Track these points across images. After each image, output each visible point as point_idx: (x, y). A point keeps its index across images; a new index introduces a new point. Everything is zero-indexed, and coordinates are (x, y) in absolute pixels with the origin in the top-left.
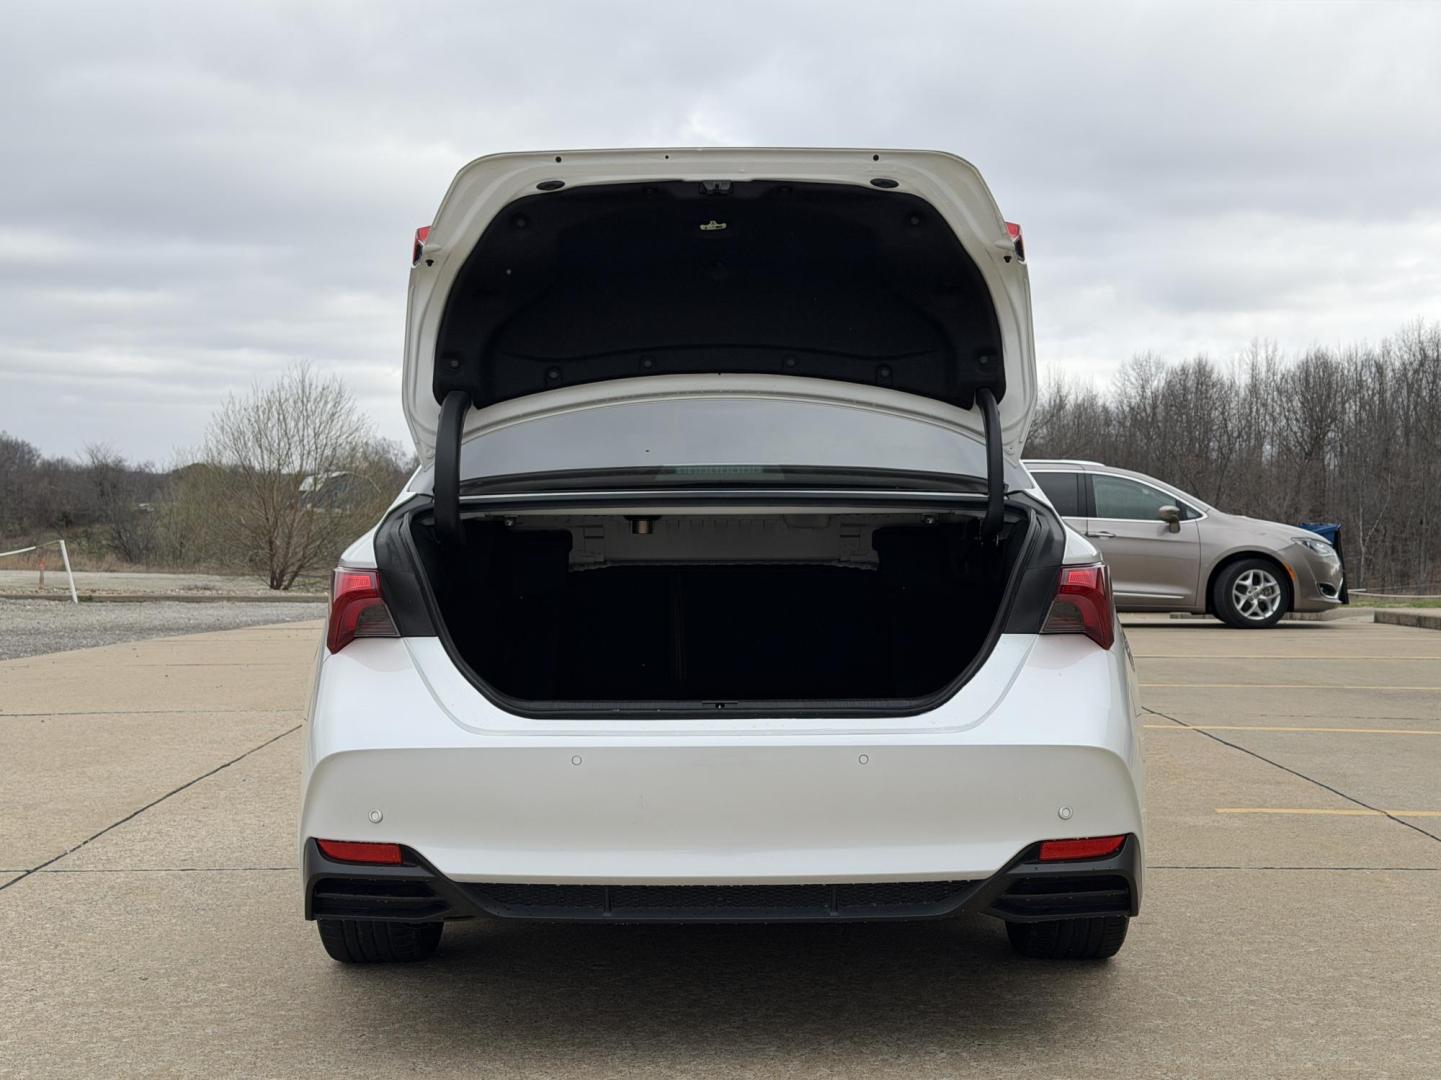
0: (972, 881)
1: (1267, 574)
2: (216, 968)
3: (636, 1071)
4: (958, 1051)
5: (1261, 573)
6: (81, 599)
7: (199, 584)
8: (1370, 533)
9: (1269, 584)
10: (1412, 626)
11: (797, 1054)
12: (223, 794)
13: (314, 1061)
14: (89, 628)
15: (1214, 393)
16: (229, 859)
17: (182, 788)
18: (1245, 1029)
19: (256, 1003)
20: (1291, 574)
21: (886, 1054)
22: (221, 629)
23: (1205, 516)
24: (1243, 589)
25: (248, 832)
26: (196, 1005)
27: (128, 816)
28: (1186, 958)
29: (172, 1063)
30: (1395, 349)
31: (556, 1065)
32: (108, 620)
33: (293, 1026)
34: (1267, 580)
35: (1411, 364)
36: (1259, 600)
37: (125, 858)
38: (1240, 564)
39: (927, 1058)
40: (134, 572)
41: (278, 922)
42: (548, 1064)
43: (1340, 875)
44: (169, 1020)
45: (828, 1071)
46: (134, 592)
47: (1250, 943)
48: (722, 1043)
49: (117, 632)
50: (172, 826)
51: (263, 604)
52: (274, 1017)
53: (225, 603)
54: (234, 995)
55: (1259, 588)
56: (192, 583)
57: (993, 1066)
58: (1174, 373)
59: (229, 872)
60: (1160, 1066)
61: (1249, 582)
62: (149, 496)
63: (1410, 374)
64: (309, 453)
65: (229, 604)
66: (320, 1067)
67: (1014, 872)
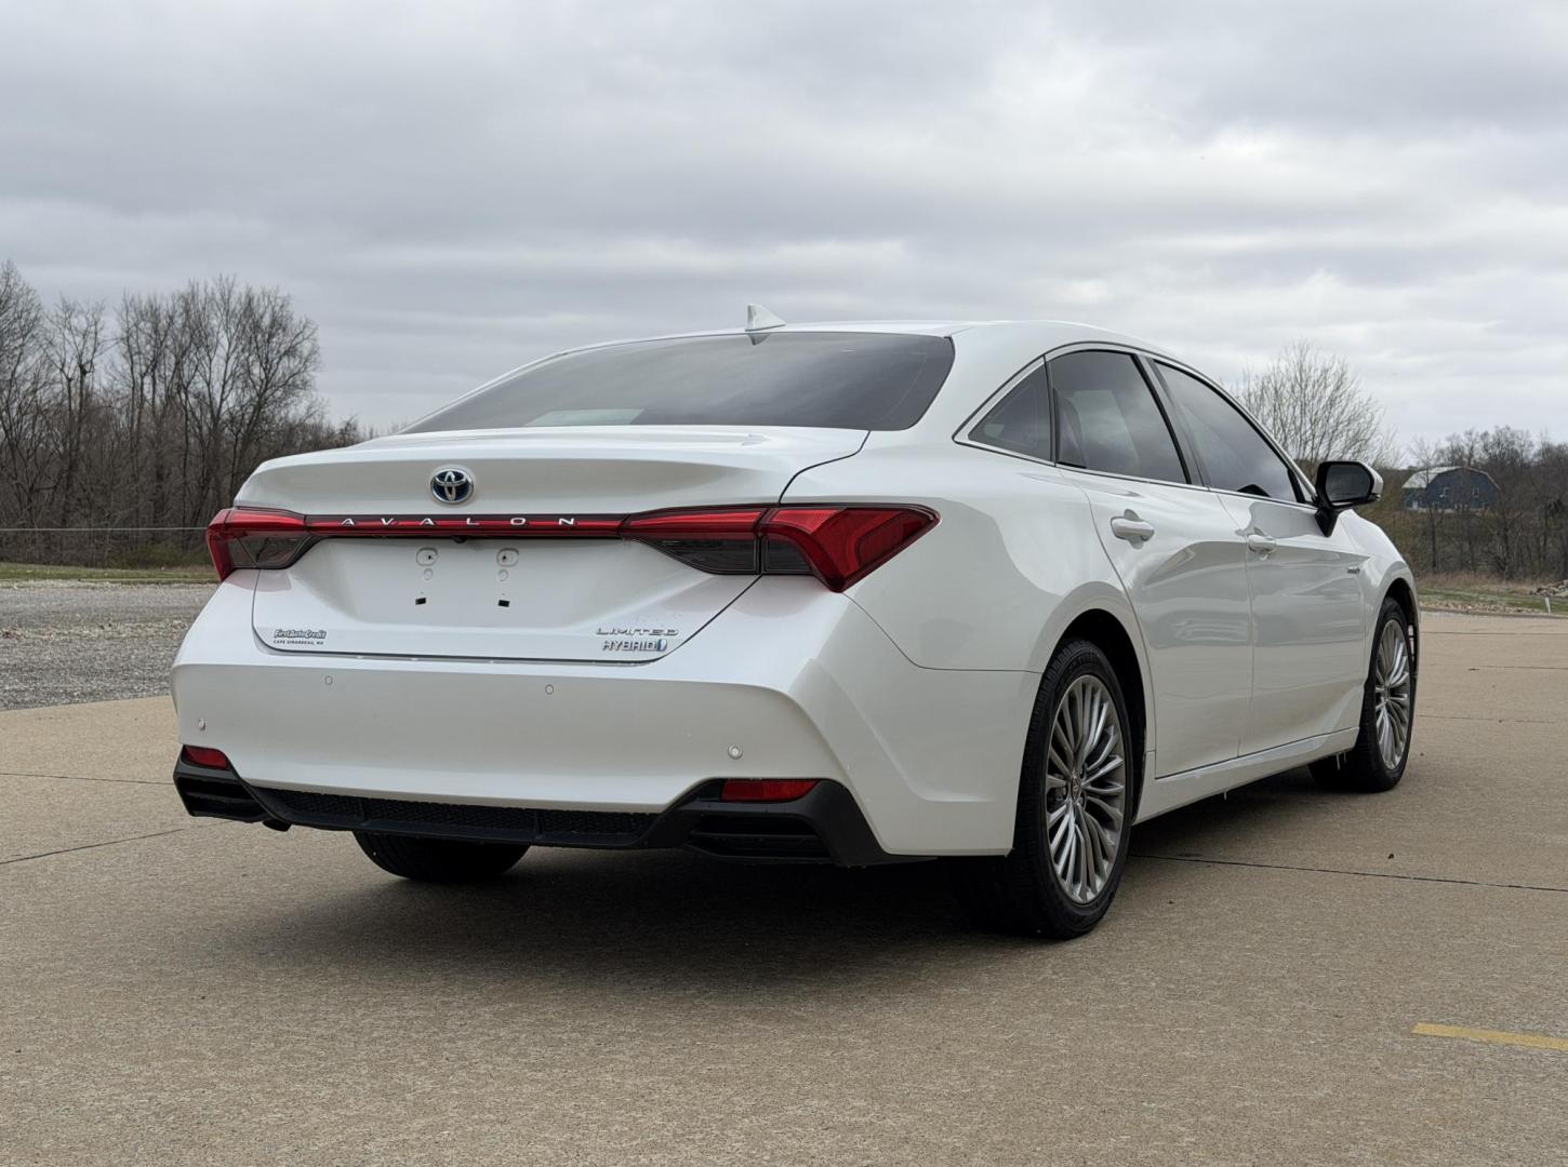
67: (683, 808)
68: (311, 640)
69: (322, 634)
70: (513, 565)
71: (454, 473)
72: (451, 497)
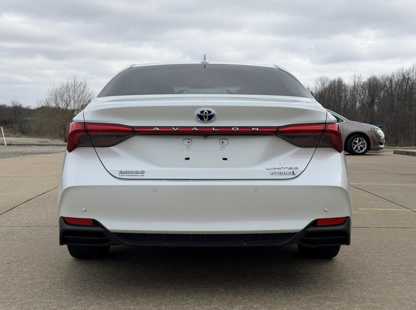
0: (294, 233)
1: (363, 139)
2: (33, 260)
3: (175, 298)
4: (286, 290)
5: (361, 138)
6: (7, 145)
7: (44, 141)
8: (387, 129)
9: (363, 142)
10: (405, 155)
11: (231, 292)
12: (42, 202)
13: (63, 293)
14: (9, 153)
15: (343, 88)
16: (42, 223)
17: (29, 200)
18: (383, 283)
19: (45, 272)
20: (370, 139)
21: (262, 292)
22: (49, 153)
23: (344, 121)
24: (355, 143)
25: (49, 214)
26: (24, 273)
27: (11, 209)
28: (358, 258)
29: (13, 294)
30: (395, 75)
31: (147, 295)
32: (15, 150)
33: (57, 280)
34: (363, 141)
35: (400, 80)
36: (360, 147)
37: (8, 222)
38: (355, 136)
39: (276, 293)
40: (25, 138)
41: (56, 244)
42: (145, 295)
43: (403, 230)
44: (14, 278)
45: (242, 298)
46: (24, 143)
47: (379, 253)
48: (205, 288)
49: (17, 154)
50: (24, 212)
51: (62, 147)
52: (51, 277)
53: (51, 146)
54: (38, 269)
55: (360, 143)
56: (41, 141)
57: (299, 296)
58: (331, 82)
59: (41, 227)
60: (357, 297)
61: (357, 141)
62: (30, 116)
63: (399, 83)
64: (76, 102)
65: (52, 146)
66: (65, 296)
67: (308, 230)
68: (138, 174)
69: (143, 172)
70: (227, 145)
71: (207, 111)
72: (206, 120)
